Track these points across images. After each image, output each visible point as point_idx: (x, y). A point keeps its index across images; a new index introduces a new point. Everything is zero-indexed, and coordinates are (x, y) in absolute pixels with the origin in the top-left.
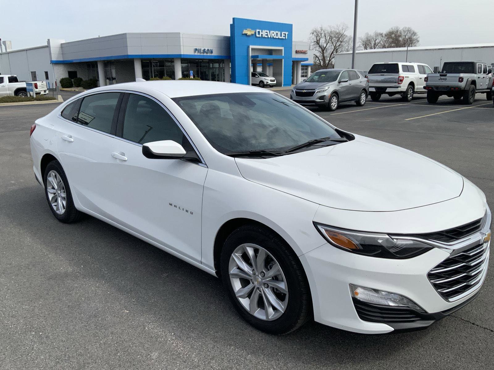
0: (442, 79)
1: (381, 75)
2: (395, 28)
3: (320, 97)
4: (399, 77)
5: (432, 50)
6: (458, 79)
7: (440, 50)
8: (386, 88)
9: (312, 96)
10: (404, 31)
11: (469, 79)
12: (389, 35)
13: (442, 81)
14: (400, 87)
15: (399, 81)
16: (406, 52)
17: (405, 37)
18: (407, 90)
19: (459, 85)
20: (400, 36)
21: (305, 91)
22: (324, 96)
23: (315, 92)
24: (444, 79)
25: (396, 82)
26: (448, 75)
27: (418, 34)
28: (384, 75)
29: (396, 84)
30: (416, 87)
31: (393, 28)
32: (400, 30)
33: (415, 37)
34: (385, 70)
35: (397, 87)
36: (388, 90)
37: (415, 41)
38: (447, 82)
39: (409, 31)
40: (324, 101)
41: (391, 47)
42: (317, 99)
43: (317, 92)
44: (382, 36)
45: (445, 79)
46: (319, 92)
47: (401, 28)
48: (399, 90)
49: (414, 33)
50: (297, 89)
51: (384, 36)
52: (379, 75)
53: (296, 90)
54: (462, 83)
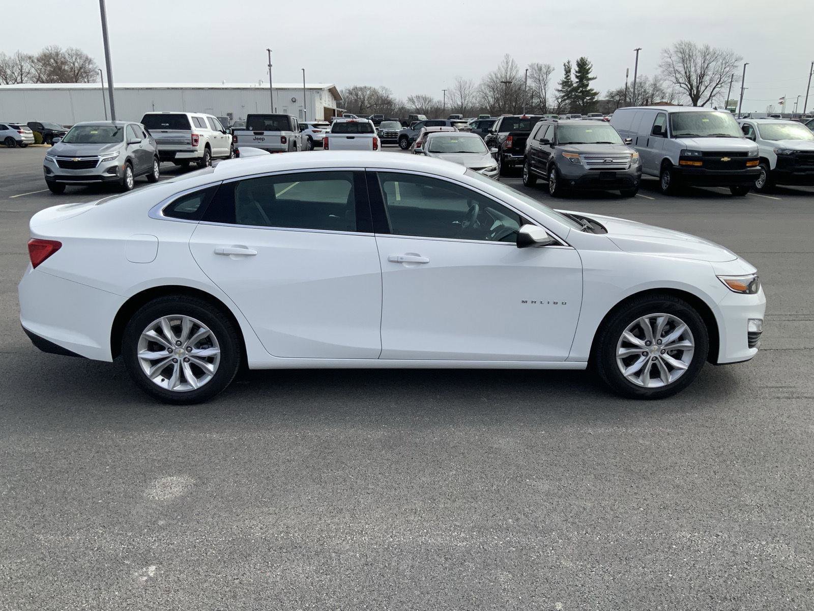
0: (258, 139)
1: (162, 132)
2: (53, 49)
3: (109, 170)
4: (192, 135)
5: (136, 89)
6: (280, 139)
7: (149, 90)
8: (174, 152)
9: (95, 167)
10: (69, 54)
11: (291, 139)
12: (45, 59)
13: (259, 142)
14: (196, 151)
15: (194, 142)
16: (102, 91)
17: (74, 64)
18: (205, 155)
19: (282, 148)
20: (64, 63)
21: (79, 159)
22: (116, 166)
23: (98, 160)
24: (260, 139)
25: (188, 144)
26: (266, 133)
27: (95, 61)
28: (167, 132)
29: (190, 147)
30: (213, 150)
31: (50, 49)
32: (61, 52)
33: (91, 66)
34: (167, 124)
35: (192, 151)
36: (178, 156)
37: (92, 73)
38: (265, 143)
39: (78, 55)
40: (117, 176)
41: (52, 81)
42: (104, 172)
43: (102, 161)
44: (33, 62)
45: (263, 139)
46: (104, 160)
47: (63, 50)
48: (195, 155)
49: (87, 58)
50: (58, 156)
51: (36, 61)
52: (159, 132)
53: (56, 157)
54: (284, 145)
